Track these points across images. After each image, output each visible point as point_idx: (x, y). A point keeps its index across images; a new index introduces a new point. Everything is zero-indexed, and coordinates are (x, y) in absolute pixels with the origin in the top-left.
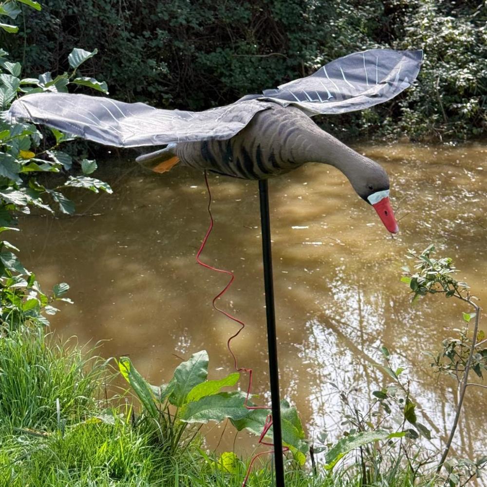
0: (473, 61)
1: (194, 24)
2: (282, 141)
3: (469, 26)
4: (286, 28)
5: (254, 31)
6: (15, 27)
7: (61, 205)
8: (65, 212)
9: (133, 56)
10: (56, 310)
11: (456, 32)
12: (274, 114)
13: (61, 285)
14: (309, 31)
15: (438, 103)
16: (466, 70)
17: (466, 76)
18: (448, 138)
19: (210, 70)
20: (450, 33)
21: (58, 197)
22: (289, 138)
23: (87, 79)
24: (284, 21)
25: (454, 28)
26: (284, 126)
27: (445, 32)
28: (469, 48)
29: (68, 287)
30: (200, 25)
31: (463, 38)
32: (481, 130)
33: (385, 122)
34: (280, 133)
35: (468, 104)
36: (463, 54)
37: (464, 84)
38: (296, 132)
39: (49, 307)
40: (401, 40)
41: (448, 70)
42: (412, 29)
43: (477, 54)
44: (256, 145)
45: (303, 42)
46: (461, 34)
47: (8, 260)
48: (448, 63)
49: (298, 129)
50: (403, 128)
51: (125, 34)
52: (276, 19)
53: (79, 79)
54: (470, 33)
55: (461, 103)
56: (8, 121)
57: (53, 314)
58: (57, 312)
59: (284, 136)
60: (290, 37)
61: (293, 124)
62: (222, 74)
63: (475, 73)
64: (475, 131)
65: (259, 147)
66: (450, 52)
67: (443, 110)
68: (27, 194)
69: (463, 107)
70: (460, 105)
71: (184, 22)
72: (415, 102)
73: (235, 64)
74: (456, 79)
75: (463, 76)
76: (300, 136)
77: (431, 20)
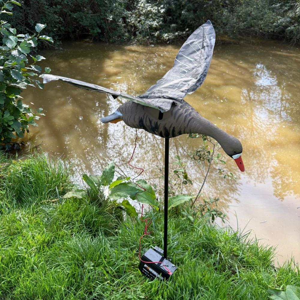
0: (157, 19)
1: (70, 3)
2: (186, 125)
3: (156, 8)
4: (99, 6)
5: (89, 6)
6: (11, 13)
7: (39, 85)
8: (41, 88)
9: (50, 14)
10: (39, 117)
11: (152, 9)
12: (180, 110)
13: (40, 109)
14: (107, 7)
15: (148, 32)
16: (155, 22)
17: (156, 24)
18: (151, 43)
19: (76, 19)
20: (151, 10)
21: (37, 82)
22: (189, 124)
23: (44, 36)
24: (99, 3)
25: (151, 8)
26: (186, 116)
27: (149, 9)
28: (156, 14)
29: (42, 109)
30: (72, 4)
31: (154, 11)
32: (160, 41)
33: (132, 38)
34: (185, 121)
35: (157, 33)
36: (154, 16)
37: (155, 26)
38: (192, 120)
39: (37, 116)
40: (135, 10)
41: (150, 21)
42: (139, 8)
43: (158, 16)
44: (172, 127)
45: (106, 10)
46: (153, 10)
47: (21, 109)
48: (150, 19)
49: (192, 118)
50: (137, 40)
51: (47, 7)
52: (96, 3)
53: (41, 37)
54: (156, 10)
55: (154, 32)
56: (15, 55)
57: (38, 119)
58: (39, 118)
59: (187, 122)
60: (101, 9)
61: (190, 114)
62: (80, 21)
63: (158, 23)
64: (158, 41)
65: (174, 128)
66: (150, 15)
67: (149, 35)
68: (25, 82)
69: (155, 34)
70: (154, 33)
71: (66, 3)
72: (141, 32)
73: (84, 17)
74: (153, 25)
75: (155, 24)
76: (195, 122)
77: (144, 5)
